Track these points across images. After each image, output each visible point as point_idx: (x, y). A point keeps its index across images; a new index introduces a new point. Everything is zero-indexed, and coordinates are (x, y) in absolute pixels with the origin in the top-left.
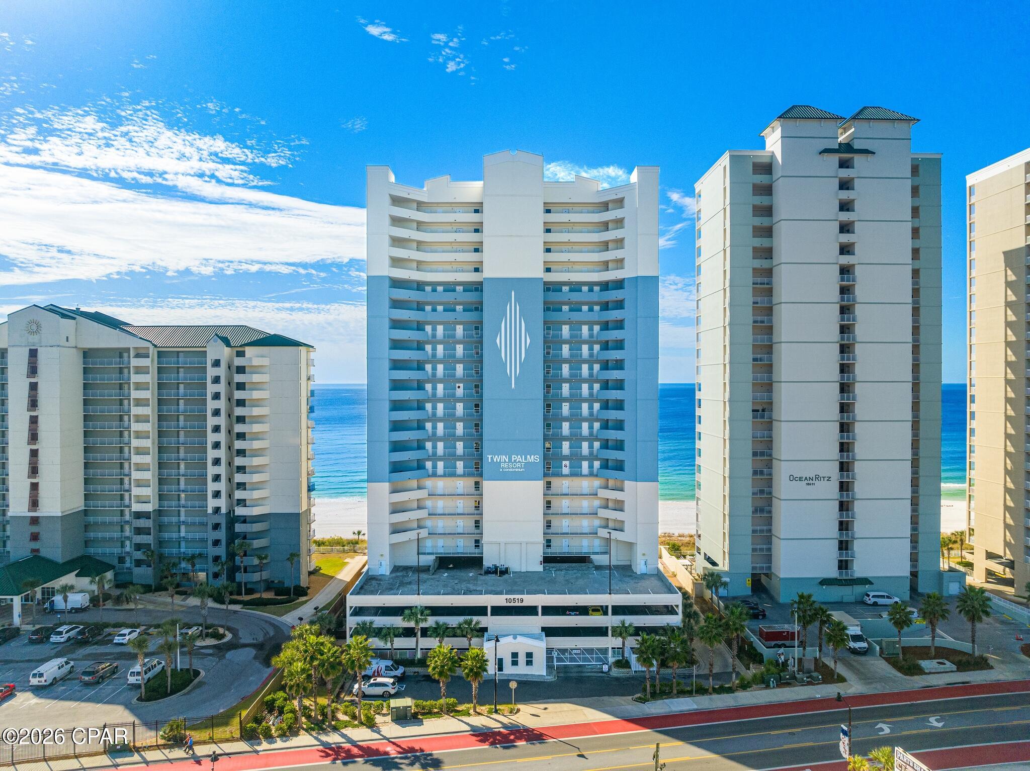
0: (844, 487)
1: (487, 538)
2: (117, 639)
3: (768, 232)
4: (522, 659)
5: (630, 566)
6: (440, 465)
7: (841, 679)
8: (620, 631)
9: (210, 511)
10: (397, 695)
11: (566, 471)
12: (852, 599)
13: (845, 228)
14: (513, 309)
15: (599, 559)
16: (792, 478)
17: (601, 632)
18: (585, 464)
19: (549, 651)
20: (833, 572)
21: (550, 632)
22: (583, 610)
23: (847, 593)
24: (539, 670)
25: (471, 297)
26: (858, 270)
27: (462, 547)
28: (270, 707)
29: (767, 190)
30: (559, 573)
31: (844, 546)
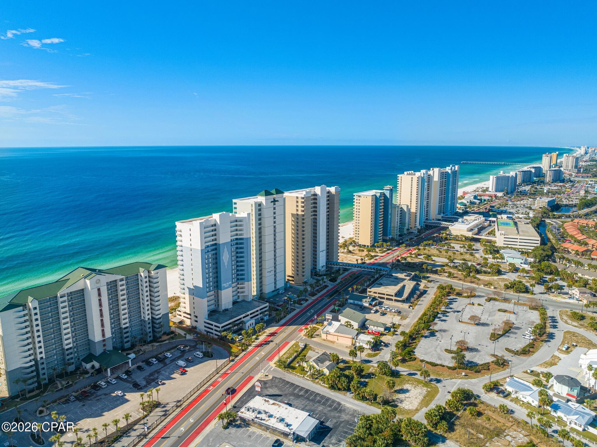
0: (275, 271)
1: (220, 304)
2: (168, 356)
4: (251, 324)
9: (147, 320)
13: (275, 218)
14: (225, 250)
16: (268, 272)
17: (257, 315)
19: (255, 321)
20: (273, 289)
22: (254, 313)
23: (276, 292)
25: (215, 247)
30: (236, 306)
31: (275, 283)
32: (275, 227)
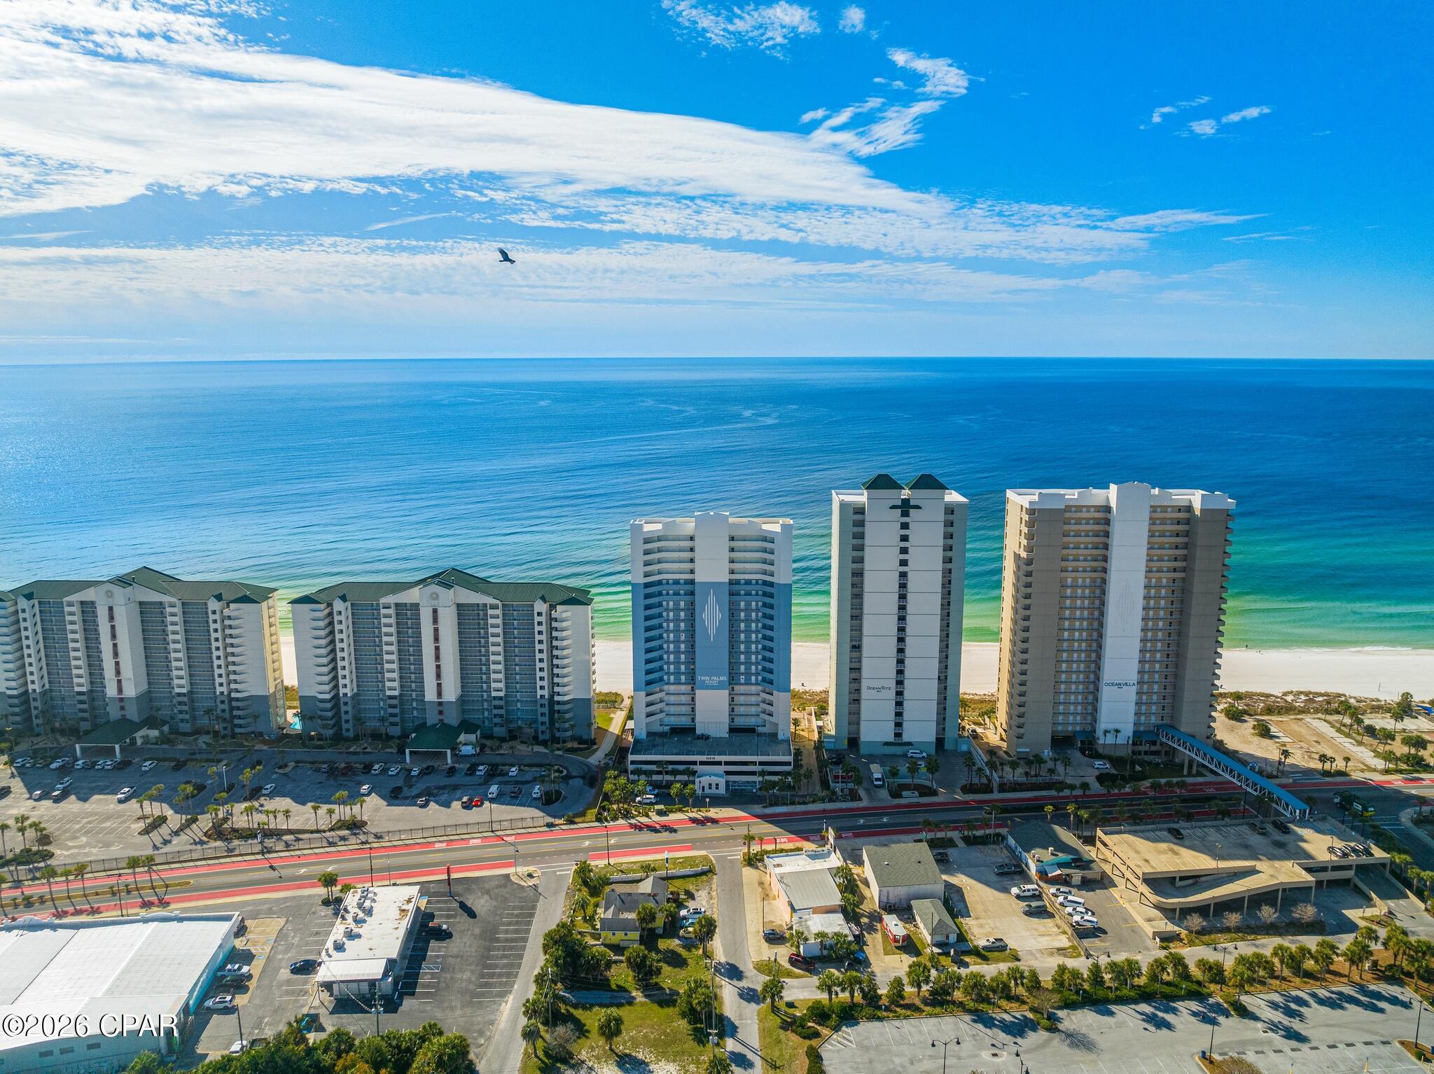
0: (899, 693)
1: (698, 719)
2: (510, 774)
3: (861, 548)
4: (714, 786)
5: (777, 734)
6: (672, 677)
7: (860, 799)
8: (762, 773)
9: (539, 697)
10: (657, 803)
11: (742, 681)
12: (901, 753)
13: (904, 551)
14: (712, 599)
15: (760, 730)
16: (869, 688)
17: (753, 773)
18: (753, 678)
19: (727, 782)
20: (891, 738)
21: (728, 773)
22: (744, 764)
23: (898, 750)
24: (722, 790)
25: (689, 587)
26: (910, 575)
27: (684, 721)
28: (604, 809)
29: (861, 524)
30: (737, 739)
31: (898, 725)
32: (903, 575)
